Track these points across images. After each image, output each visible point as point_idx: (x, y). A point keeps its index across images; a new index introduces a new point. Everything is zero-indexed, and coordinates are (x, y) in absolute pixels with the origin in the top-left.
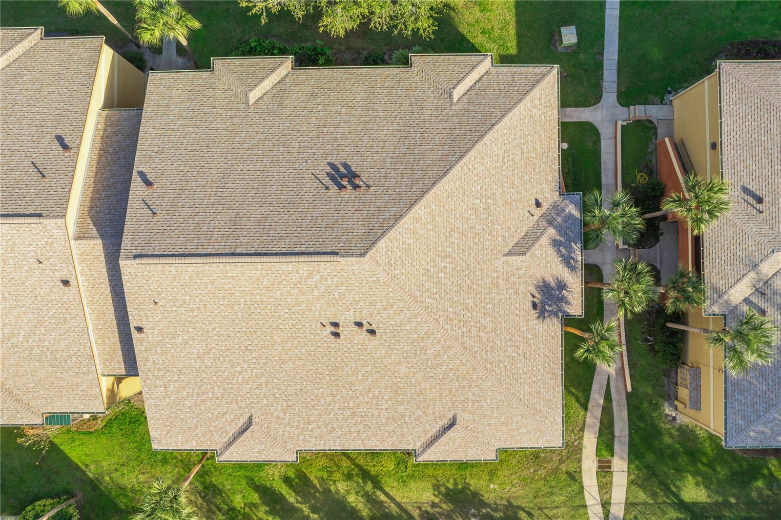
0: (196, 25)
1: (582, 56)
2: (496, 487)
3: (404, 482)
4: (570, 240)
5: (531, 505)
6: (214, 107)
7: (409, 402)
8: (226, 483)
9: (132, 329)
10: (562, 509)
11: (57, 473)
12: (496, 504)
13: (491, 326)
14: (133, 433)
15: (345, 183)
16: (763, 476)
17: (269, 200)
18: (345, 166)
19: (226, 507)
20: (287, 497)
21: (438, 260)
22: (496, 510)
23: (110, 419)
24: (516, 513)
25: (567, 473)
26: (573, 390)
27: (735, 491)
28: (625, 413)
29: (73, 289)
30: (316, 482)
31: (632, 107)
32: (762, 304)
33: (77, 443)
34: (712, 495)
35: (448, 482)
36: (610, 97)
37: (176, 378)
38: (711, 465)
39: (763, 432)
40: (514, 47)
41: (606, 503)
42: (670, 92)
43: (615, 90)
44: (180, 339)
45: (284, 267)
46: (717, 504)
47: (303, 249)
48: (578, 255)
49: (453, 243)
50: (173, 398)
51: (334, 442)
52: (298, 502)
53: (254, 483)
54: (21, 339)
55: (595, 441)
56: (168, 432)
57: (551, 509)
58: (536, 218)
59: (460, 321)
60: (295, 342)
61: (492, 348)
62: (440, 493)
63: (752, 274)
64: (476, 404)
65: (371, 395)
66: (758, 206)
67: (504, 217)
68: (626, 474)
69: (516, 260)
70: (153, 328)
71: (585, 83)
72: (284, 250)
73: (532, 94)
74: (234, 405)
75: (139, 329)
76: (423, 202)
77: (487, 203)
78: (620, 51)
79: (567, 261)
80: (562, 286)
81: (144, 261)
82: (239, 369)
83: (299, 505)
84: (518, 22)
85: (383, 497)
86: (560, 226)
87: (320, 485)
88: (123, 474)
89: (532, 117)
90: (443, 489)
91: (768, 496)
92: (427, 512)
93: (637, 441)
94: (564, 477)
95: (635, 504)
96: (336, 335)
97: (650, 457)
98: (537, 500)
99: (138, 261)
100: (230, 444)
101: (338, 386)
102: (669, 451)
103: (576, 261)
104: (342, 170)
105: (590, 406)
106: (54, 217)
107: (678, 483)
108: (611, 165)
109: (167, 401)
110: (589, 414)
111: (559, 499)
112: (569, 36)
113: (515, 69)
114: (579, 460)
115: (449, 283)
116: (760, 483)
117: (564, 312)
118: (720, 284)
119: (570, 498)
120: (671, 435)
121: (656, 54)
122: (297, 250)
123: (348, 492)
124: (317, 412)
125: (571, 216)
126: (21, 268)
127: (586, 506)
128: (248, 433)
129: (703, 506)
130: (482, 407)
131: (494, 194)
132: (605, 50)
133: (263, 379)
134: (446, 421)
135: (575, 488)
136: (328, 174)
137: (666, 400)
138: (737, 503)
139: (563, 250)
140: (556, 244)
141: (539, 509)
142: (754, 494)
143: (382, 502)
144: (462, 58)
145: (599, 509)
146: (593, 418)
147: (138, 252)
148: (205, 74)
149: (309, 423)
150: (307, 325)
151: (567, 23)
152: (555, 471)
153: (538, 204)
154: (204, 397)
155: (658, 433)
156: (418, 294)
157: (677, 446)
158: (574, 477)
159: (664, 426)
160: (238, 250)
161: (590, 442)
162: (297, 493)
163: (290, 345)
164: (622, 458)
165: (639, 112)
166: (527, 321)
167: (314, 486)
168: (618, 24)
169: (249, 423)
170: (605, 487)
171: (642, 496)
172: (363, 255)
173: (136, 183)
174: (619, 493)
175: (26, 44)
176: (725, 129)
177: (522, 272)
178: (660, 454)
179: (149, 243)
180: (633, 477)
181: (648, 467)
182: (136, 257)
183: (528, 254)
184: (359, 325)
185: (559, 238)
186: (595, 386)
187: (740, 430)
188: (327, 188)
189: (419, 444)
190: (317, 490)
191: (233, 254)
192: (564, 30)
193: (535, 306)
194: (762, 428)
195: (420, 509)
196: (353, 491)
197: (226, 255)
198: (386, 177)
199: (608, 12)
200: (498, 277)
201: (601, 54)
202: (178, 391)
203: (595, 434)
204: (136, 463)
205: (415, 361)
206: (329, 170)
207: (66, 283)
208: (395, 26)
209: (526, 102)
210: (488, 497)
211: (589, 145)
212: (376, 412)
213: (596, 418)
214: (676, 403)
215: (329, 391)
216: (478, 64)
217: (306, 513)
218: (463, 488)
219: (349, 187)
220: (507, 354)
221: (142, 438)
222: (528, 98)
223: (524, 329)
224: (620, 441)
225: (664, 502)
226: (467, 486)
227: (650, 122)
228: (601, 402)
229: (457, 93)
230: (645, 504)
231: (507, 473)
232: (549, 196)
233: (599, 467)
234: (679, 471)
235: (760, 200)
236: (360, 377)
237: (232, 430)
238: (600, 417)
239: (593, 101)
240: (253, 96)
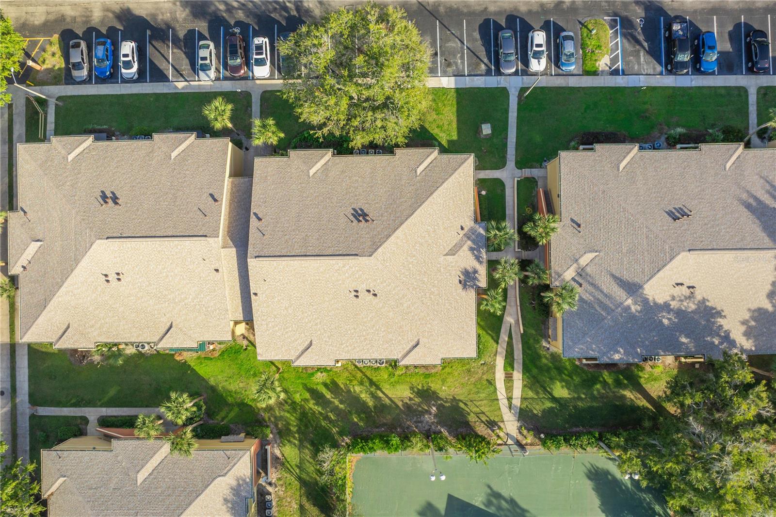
0: (282, 135)
1: (495, 140)
2: (446, 388)
3: (393, 385)
4: (479, 247)
5: (466, 399)
6: (291, 178)
7: (394, 332)
8: (290, 387)
9: (252, 294)
10: (485, 401)
11: (191, 383)
12: (446, 398)
13: (436, 292)
14: (236, 358)
15: (361, 218)
16: (600, 382)
17: (323, 228)
18: (361, 210)
19: (290, 401)
20: (326, 395)
21: (408, 258)
22: (446, 402)
23: (223, 351)
24: (457, 403)
25: (487, 380)
26: (490, 332)
27: (584, 391)
28: (520, 346)
29: (220, 273)
30: (342, 386)
31: (523, 170)
32: (581, 281)
33: (204, 365)
34: (571, 393)
35: (418, 385)
36: (511, 163)
37: (273, 320)
38: (570, 376)
39: (582, 349)
40: (456, 135)
41: (510, 398)
42: (545, 161)
43: (514, 160)
44: (276, 299)
45: (331, 262)
46: (574, 398)
47: (340, 253)
48: (484, 255)
49: (416, 249)
50: (271, 331)
51: (355, 355)
52: (332, 398)
53: (307, 387)
54: (190, 300)
55: (503, 362)
56: (267, 350)
57: (478, 401)
58: (461, 235)
59: (420, 289)
60: (336, 301)
61: (437, 303)
62: (414, 392)
63: (575, 265)
64: (430, 333)
65: (374, 329)
66: (578, 229)
67: (444, 235)
68: (521, 381)
69: (450, 258)
70: (263, 294)
71: (497, 156)
72: (331, 254)
73: (459, 170)
74: (303, 335)
75: (256, 294)
76: (401, 229)
77: (434, 228)
78: (517, 137)
79: (478, 258)
80: (475, 272)
81: (261, 259)
82: (306, 315)
83: (333, 400)
84: (458, 121)
85: (381, 395)
86: (474, 240)
87: (345, 388)
88: (230, 383)
89: (459, 182)
90: (416, 390)
91: (603, 394)
92: (407, 403)
93: (527, 362)
94: (485, 383)
95: (527, 398)
96: (357, 296)
97: (535, 371)
98: (469, 396)
99: (257, 259)
100: (300, 356)
101: (357, 324)
102: (546, 368)
103: (483, 258)
104: (359, 212)
105: (500, 341)
106: (213, 237)
107: (552, 386)
108: (511, 203)
109: (268, 333)
110: (499, 346)
111: (482, 395)
112: (486, 129)
113: (451, 156)
114: (494, 373)
115: (415, 270)
116: (598, 386)
117: (476, 285)
118: (559, 270)
119: (489, 395)
120: (546, 358)
121: (538, 138)
122: (337, 253)
123: (361, 392)
124: (346, 338)
125: (480, 234)
126: (194, 263)
127: (498, 400)
128: (310, 350)
129: (565, 400)
130: (432, 335)
131: (438, 224)
132: (509, 136)
133: (319, 320)
134: (414, 343)
135: (492, 389)
136: (352, 214)
137: (543, 338)
138: (586, 398)
139: (475, 252)
140: (471, 249)
141: (471, 401)
142: (595, 392)
143: (380, 397)
144: (422, 150)
145: (506, 402)
146: (502, 348)
147: (257, 255)
148: (285, 159)
149: (342, 345)
150: (342, 292)
151: (485, 122)
152: (480, 379)
153: (462, 228)
154: (287, 330)
155: (539, 357)
156: (398, 275)
157: (550, 365)
158: (491, 383)
159: (542, 353)
160: (308, 254)
161: (500, 362)
162: (332, 393)
163: (333, 302)
164: (519, 372)
165: (527, 172)
166: (456, 290)
167: (342, 389)
168: (516, 121)
169: (311, 344)
170: (509, 389)
171: (531, 394)
172: (370, 256)
173: (253, 219)
174: (517, 393)
175: (187, 143)
176: (562, 188)
177: (454, 264)
178: (541, 369)
179: (262, 250)
180: (525, 383)
181: (534, 377)
182: (256, 257)
183: (456, 255)
184: (369, 291)
185: (473, 246)
186: (503, 330)
187: (570, 348)
188: (352, 222)
189: (400, 356)
190: (343, 391)
191: (306, 256)
192: (483, 126)
193: (460, 282)
194: (582, 346)
195: (403, 401)
196: (364, 392)
197: (302, 256)
198: (382, 215)
199: (510, 114)
200: (441, 267)
201: (506, 138)
202: (273, 327)
203: (503, 358)
204: (238, 376)
205: (397, 310)
206: (353, 212)
207: (217, 270)
208: (386, 142)
209: (456, 174)
210: (442, 395)
211: (499, 191)
212: (377, 338)
213: (504, 349)
214: (549, 339)
215: (352, 327)
216: (431, 154)
217: (337, 404)
218: (427, 389)
219: (363, 221)
220: (446, 307)
221: (242, 362)
222: (457, 172)
223: (455, 294)
224: (517, 362)
225: (544, 398)
226: (429, 388)
227: (534, 178)
228: (507, 339)
229: (419, 171)
230: (532, 399)
231: (452, 380)
232: (468, 224)
233: (506, 377)
234: (551, 379)
235: (579, 226)
236: (369, 319)
237: (301, 348)
238: (505, 347)
239: (501, 166)
240: (312, 172)
